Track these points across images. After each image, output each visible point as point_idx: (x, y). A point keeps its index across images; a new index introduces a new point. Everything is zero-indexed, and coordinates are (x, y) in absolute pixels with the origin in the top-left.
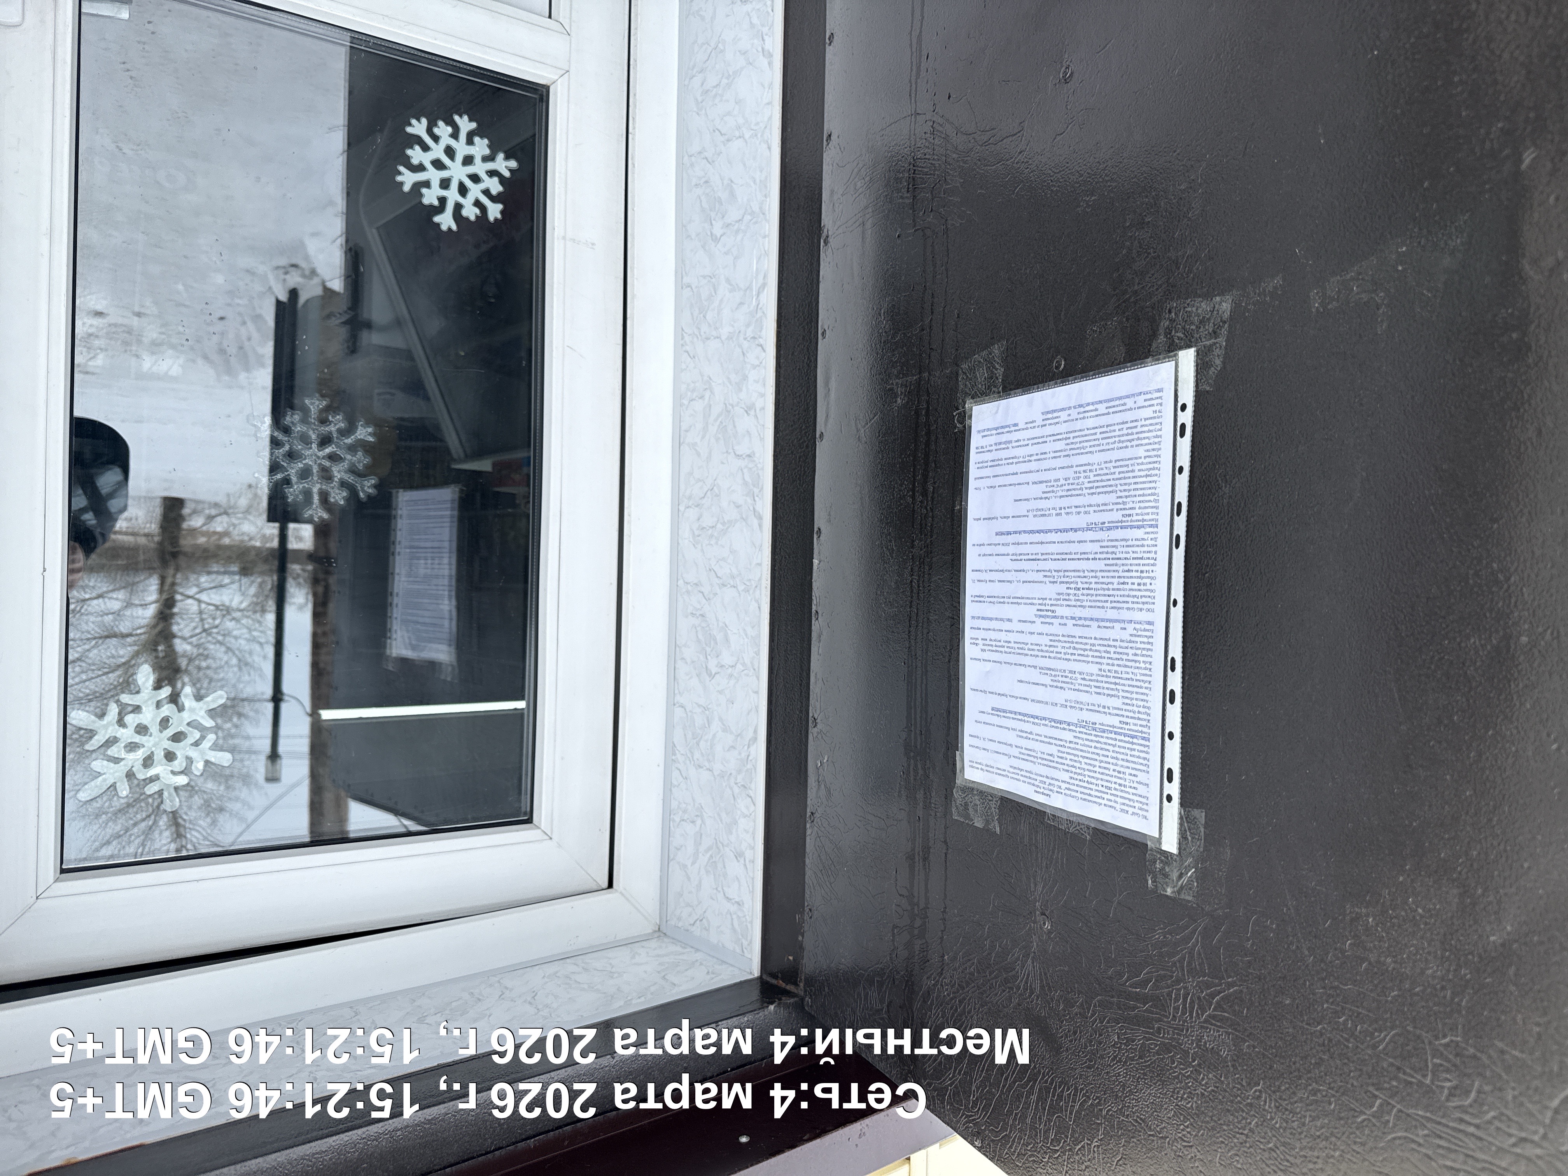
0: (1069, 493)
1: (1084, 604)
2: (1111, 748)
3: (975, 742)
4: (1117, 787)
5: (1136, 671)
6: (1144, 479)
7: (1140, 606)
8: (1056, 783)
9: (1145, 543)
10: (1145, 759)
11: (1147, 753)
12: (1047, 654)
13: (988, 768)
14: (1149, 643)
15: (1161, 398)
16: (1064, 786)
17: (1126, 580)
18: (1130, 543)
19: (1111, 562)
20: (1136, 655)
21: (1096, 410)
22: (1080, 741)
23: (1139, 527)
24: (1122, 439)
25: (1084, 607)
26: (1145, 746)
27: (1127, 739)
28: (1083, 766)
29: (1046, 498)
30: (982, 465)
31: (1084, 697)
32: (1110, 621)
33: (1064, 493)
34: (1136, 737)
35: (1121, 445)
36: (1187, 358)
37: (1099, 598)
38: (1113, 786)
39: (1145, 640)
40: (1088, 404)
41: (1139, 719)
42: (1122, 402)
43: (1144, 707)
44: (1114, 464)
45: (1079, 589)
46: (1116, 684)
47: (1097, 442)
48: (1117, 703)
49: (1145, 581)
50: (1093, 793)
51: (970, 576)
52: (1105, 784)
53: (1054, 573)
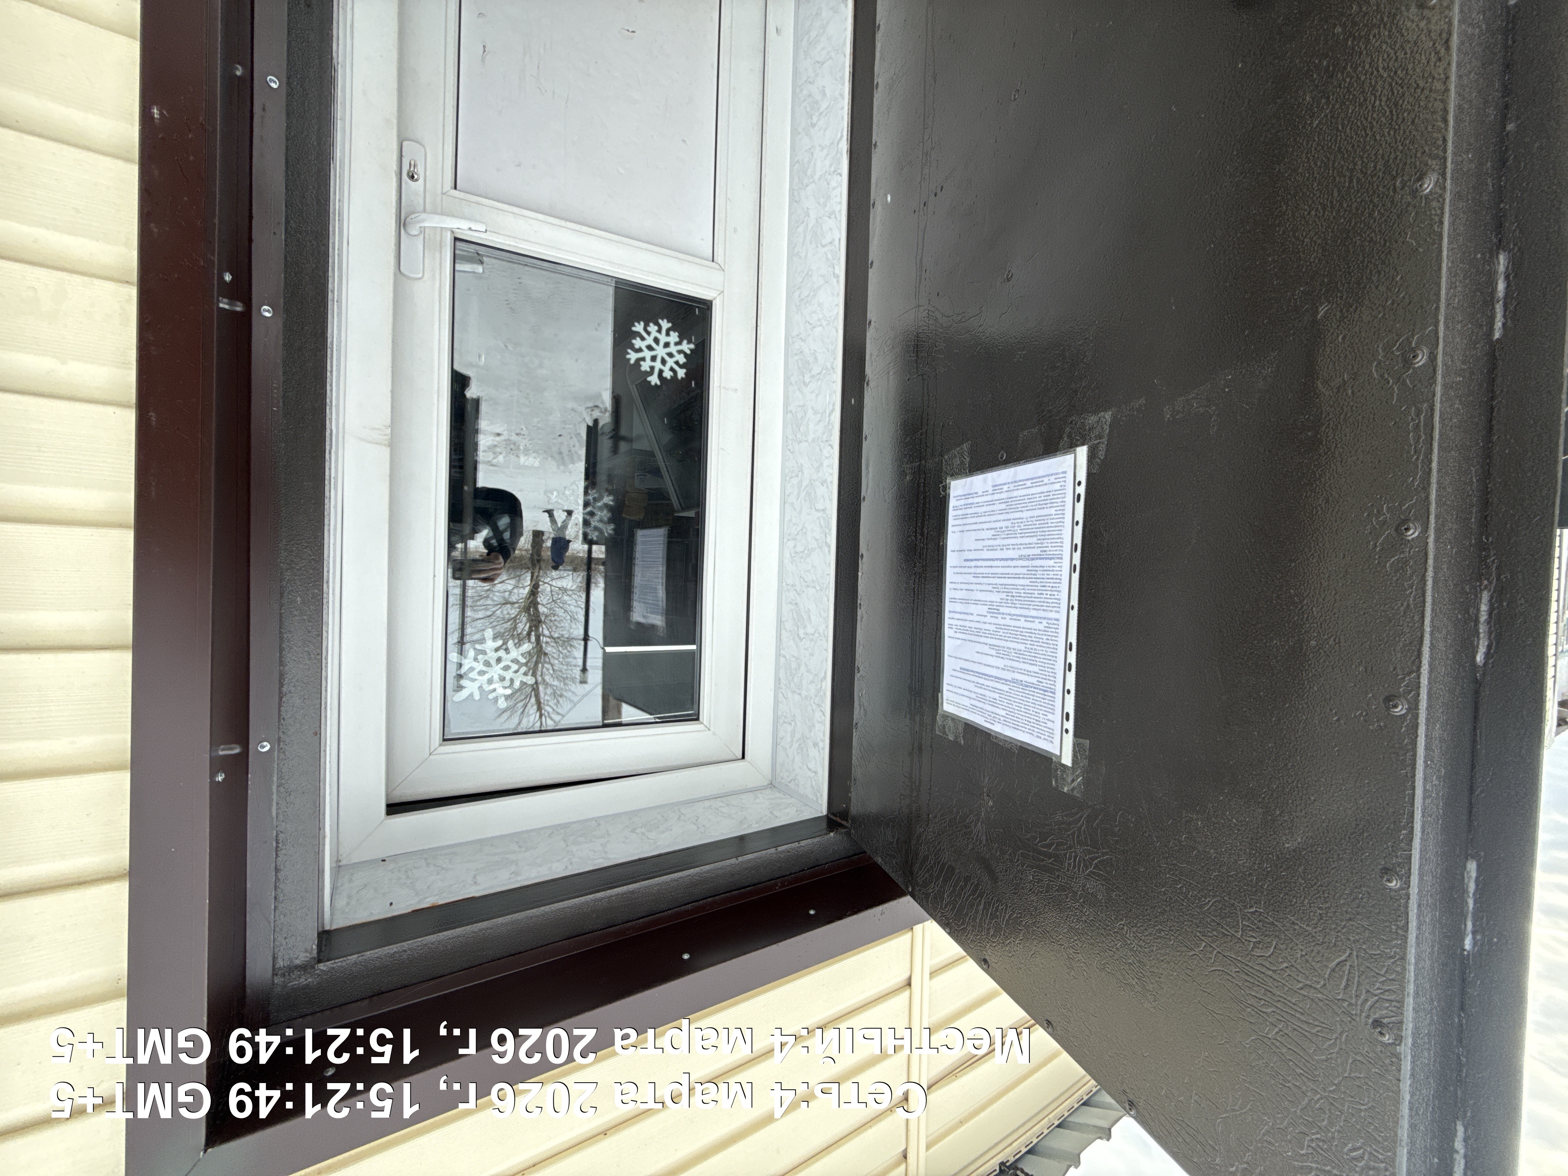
0: (1009, 536)
1: (1017, 606)
2: (1031, 697)
3: (950, 688)
4: (1035, 721)
5: (1048, 650)
6: (1054, 529)
7: (1051, 609)
8: (998, 716)
9: (1055, 569)
10: (1052, 705)
11: (1054, 701)
12: (994, 636)
13: (958, 705)
14: (1056, 632)
15: (1065, 477)
16: (1002, 718)
17: (1043, 592)
18: (1045, 569)
19: (1033, 580)
20: (1048, 639)
21: (1025, 484)
22: (1013, 692)
23: (1051, 559)
24: (1041, 503)
25: (1017, 608)
26: (1052, 697)
27: (1041, 692)
28: (1014, 707)
29: (994, 539)
30: (956, 518)
31: (1015, 664)
32: (1033, 617)
33: (1006, 536)
34: (1047, 691)
35: (1040, 507)
36: (1082, 452)
37: (1026, 603)
38: (1032, 721)
39: (1054, 630)
40: (1020, 481)
41: (1049, 680)
42: (1041, 480)
43: (1052, 672)
44: (1035, 519)
45: (1013, 596)
46: (1035, 657)
47: (1025, 505)
48: (1036, 669)
49: (1054, 593)
50: (1020, 724)
51: (948, 586)
52: (1027, 719)
53: (999, 586)
